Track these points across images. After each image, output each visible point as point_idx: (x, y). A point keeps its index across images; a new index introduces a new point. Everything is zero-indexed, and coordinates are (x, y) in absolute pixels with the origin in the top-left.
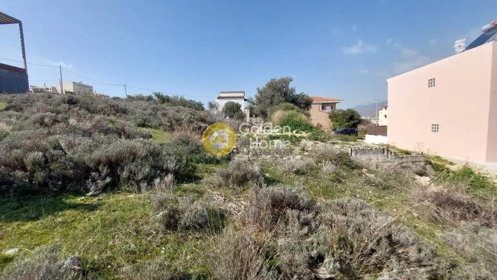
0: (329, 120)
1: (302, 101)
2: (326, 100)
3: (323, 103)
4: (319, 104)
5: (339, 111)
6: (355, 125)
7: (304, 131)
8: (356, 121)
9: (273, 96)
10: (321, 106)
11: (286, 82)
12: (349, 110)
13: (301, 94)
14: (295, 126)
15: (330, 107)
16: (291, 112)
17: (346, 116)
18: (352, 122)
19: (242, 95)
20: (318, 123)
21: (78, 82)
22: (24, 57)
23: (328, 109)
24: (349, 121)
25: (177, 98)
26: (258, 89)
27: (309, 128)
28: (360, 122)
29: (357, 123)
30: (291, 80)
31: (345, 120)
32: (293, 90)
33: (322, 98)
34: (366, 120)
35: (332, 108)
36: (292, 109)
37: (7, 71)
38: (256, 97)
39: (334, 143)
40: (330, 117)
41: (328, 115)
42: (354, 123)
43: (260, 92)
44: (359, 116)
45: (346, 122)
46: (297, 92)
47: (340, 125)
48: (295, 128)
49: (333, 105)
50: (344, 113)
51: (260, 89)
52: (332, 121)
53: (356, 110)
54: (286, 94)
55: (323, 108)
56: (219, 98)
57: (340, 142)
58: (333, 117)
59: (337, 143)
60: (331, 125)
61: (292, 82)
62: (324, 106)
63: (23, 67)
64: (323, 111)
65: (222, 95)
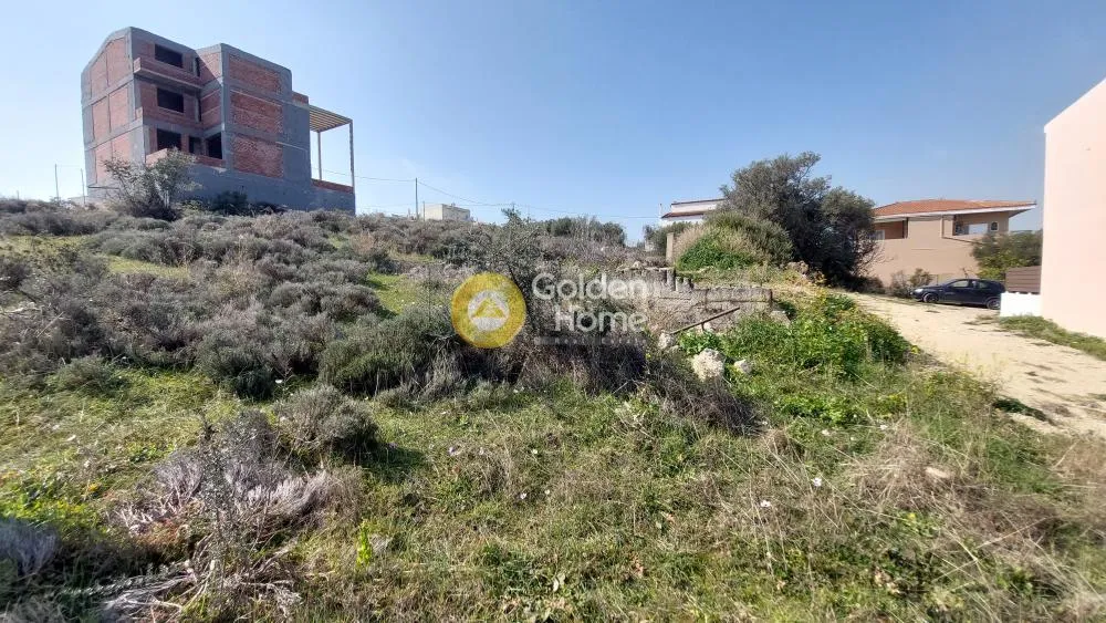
2: (972, 206)
3: (955, 216)
4: (944, 217)
10: (950, 225)
15: (985, 227)
20: (921, 271)
21: (449, 203)
22: (352, 170)
23: (978, 231)
25: (585, 219)
33: (962, 202)
35: (994, 227)
37: (332, 192)
40: (978, 254)
41: (971, 249)
49: (997, 219)
51: (730, 189)
55: (959, 229)
56: (666, 217)
62: (961, 224)
63: (350, 185)
64: (956, 237)
65: (675, 210)
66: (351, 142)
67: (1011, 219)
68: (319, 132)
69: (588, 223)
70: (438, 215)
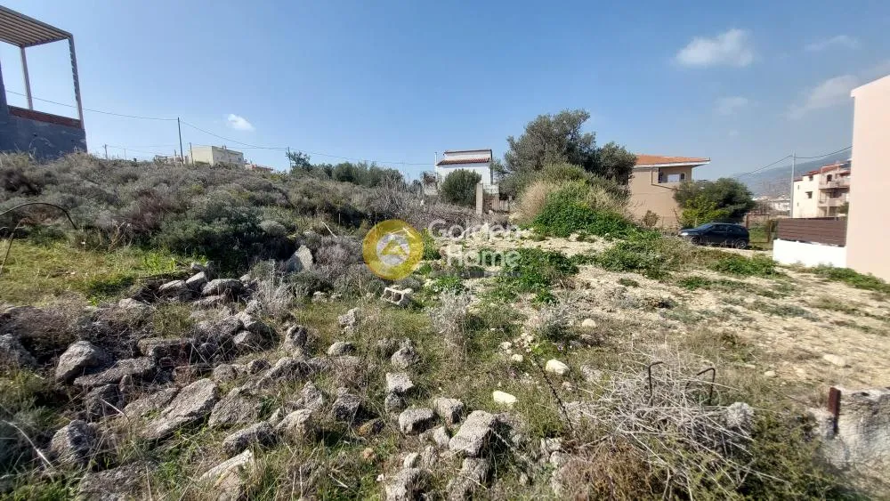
0: (675, 205)
1: (609, 161)
2: (669, 161)
3: (660, 168)
4: (653, 169)
5: (700, 182)
6: (737, 215)
7: (600, 234)
8: (739, 207)
9: (542, 153)
10: (656, 174)
11: (575, 121)
12: (725, 182)
13: (608, 146)
14: (578, 222)
15: (677, 177)
16: (568, 184)
17: (715, 195)
18: (732, 208)
19: (487, 156)
20: (649, 212)
22: (78, 98)
23: (674, 180)
24: (723, 206)
25: (365, 165)
26: (511, 140)
27: (616, 226)
28: (751, 206)
29: (744, 211)
30: (585, 117)
31: (714, 204)
32: (589, 140)
33: (659, 158)
34: (760, 203)
35: (682, 177)
36: (576, 177)
37: (46, 124)
38: (507, 157)
39: (692, 284)
40: (678, 198)
41: (673, 193)
42: (736, 211)
43: (514, 146)
44: (748, 194)
45: (716, 208)
46: (600, 144)
47: (701, 215)
48: (577, 227)
49: (684, 171)
50: (711, 189)
51: (516, 140)
52: (683, 205)
53: (740, 182)
54: (571, 149)
55: (662, 178)
56: (441, 164)
57: (714, 276)
58: (685, 197)
59: (707, 284)
60: (680, 214)
61: (588, 120)
62: (663, 174)
63: (76, 117)
64: (661, 184)
65: (448, 158)
66: (74, 63)
67: (693, 169)
68: (22, 47)
69: (368, 169)
70: (208, 157)
